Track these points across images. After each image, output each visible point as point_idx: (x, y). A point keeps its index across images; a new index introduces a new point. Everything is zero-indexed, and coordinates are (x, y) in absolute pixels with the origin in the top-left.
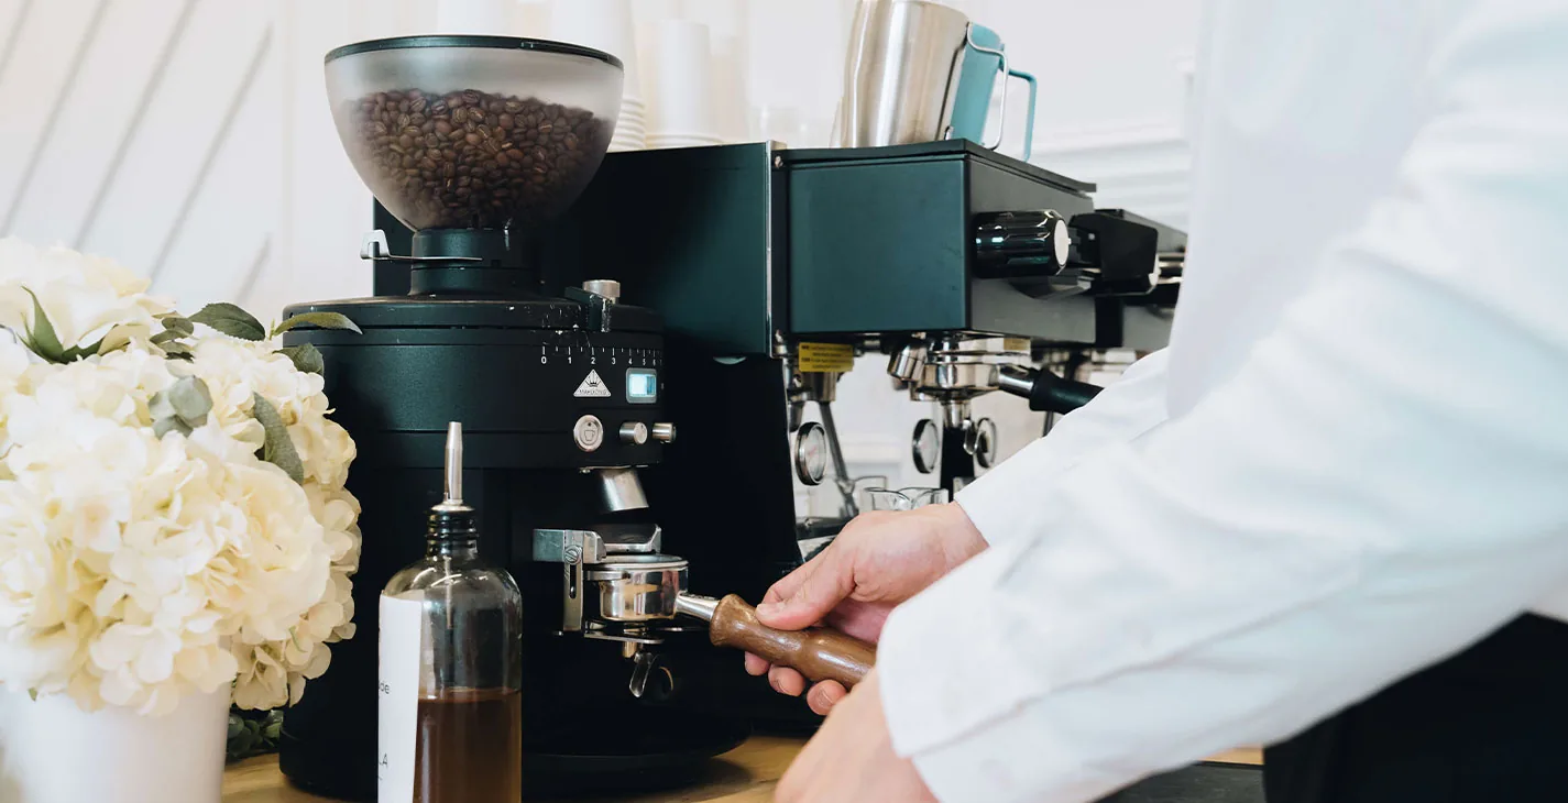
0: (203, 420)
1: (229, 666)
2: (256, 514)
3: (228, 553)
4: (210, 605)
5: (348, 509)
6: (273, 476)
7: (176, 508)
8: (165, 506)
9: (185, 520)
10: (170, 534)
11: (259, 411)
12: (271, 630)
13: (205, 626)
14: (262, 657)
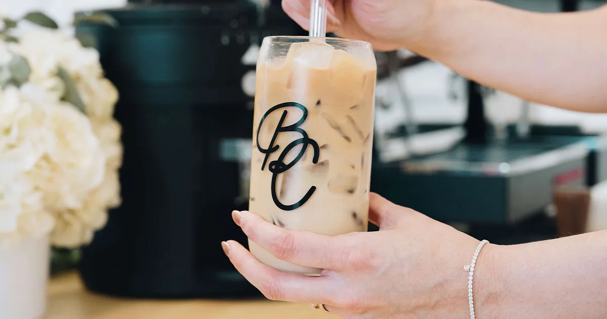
0: (26, 80)
1: (48, 223)
2: (61, 135)
3: (46, 158)
4: (37, 188)
5: (113, 130)
6: (69, 112)
7: (15, 133)
8: (7, 131)
9: (20, 139)
10: (11, 147)
11: (61, 74)
12: (71, 201)
13: (34, 201)
14: (67, 217)
